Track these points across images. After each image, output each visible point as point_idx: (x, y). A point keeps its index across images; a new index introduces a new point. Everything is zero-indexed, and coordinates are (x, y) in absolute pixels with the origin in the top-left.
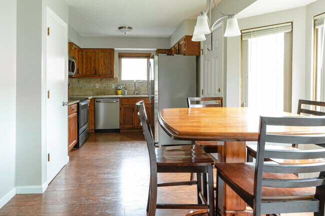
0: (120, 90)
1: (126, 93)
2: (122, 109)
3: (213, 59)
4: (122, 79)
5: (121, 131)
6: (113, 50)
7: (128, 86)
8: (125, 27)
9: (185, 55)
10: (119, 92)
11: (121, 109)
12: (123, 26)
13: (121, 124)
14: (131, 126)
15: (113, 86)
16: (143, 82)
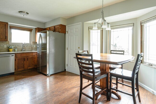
0: (12, 48)
1: (16, 50)
2: (17, 60)
3: (75, 36)
4: (12, 42)
5: (15, 73)
6: (7, 23)
7: (17, 46)
8: (24, 12)
9: (60, 32)
10: (11, 50)
11: (15, 60)
12: (23, 11)
13: (15, 69)
14: (23, 69)
15: (5, 46)
16: (27, 44)
